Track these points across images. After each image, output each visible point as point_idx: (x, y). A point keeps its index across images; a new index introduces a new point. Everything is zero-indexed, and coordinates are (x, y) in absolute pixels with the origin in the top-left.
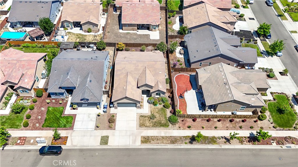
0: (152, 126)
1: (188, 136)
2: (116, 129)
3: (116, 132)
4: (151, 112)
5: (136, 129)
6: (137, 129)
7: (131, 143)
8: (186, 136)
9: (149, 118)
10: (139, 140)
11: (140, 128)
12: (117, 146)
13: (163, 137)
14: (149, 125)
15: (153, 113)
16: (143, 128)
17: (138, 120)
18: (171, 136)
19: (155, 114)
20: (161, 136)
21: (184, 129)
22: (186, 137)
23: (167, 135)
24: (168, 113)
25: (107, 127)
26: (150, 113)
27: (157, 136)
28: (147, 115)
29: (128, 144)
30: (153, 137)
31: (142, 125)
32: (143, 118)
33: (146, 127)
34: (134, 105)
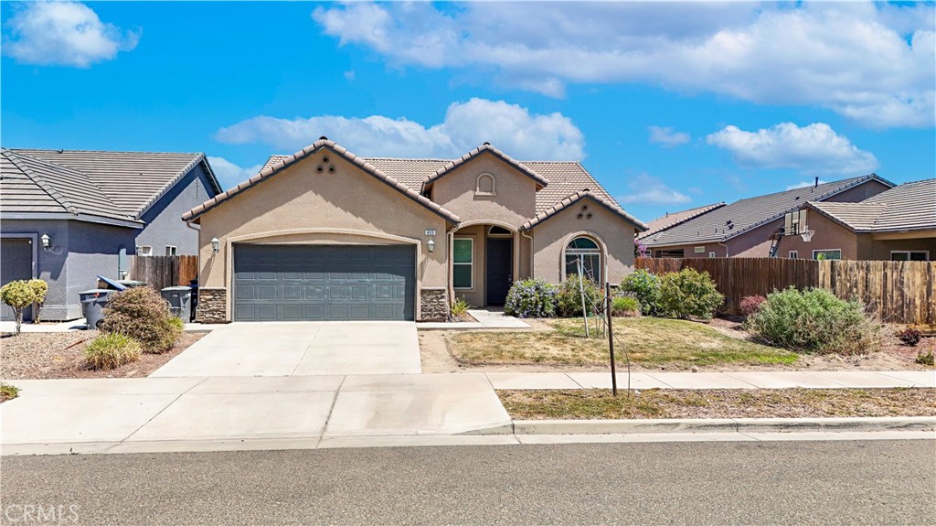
34: (393, 283)
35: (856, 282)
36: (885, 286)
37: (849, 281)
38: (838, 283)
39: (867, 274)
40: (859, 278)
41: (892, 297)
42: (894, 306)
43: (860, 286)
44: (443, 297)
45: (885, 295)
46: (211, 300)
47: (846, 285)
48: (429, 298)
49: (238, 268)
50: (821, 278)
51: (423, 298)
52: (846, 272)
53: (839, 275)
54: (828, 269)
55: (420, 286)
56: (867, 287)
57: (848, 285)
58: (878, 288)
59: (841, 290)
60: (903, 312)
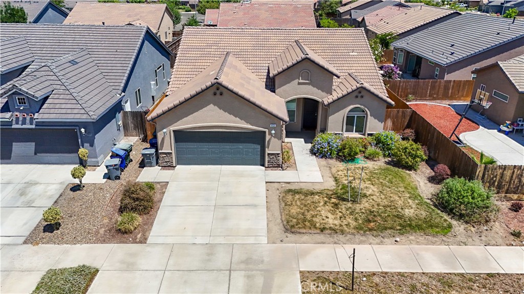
0: (359, 228)
2: (150, 241)
5: (265, 240)
9: (330, 198)
11: (289, 234)
13: (442, 279)
14: (337, 222)
15: (346, 182)
16: (306, 237)
17: (276, 203)
19: (360, 185)
20: (426, 271)
25: (102, 230)
26: (333, 182)
28: (319, 187)
31: (297, 223)
32: (299, 197)
33: (322, 231)
34: (254, 149)
35: (497, 175)
36: (512, 177)
37: (493, 174)
38: (486, 176)
39: (503, 171)
40: (499, 173)
41: (514, 182)
42: (514, 186)
43: (498, 177)
44: (279, 157)
45: (510, 182)
46: (165, 157)
47: (490, 176)
48: (271, 157)
49: (176, 141)
50: (477, 173)
51: (269, 157)
52: (492, 170)
53: (488, 171)
54: (483, 168)
55: (267, 151)
56: (501, 177)
57: (492, 176)
58: (508, 178)
59: (487, 179)
60: (518, 189)
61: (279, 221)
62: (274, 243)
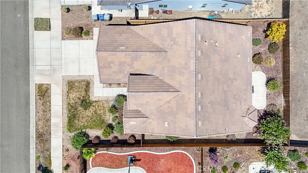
0: (69, 104)
1: (50, 163)
2: (63, 41)
3: (58, 43)
4: (96, 101)
5: (63, 74)
6: (63, 77)
7: (38, 68)
8: (52, 159)
9: (83, 97)
10: (44, 81)
11: (67, 82)
12: (33, 46)
13: (48, 120)
14: (71, 97)
15: (94, 105)
16: (65, 87)
17: (81, 78)
18: (50, 133)
19: (92, 109)
20: (52, 117)
21: (64, 157)
22: (48, 159)
23: (53, 128)
24: (95, 133)
25: (67, 26)
26: (94, 100)
27: (50, 110)
28: (91, 95)
29: (37, 64)
30: (48, 103)
31: (71, 85)
32: (84, 87)
33: (68, 92)
61: (73, 79)
62: (62, 77)
